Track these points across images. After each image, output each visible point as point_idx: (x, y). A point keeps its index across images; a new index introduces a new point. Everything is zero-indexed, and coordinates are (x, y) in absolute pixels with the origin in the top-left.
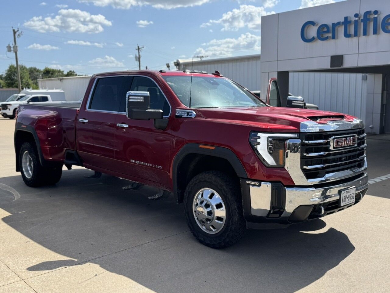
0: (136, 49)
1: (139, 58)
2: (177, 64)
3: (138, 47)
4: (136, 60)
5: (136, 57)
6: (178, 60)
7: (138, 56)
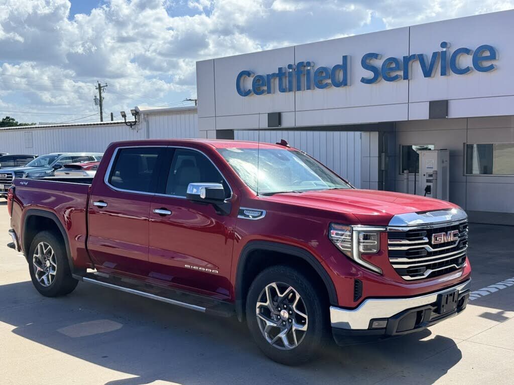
0: (97, 89)
1: (101, 101)
2: (136, 113)
3: (99, 85)
4: (96, 104)
5: (95, 99)
6: (136, 107)
7: (98, 97)
